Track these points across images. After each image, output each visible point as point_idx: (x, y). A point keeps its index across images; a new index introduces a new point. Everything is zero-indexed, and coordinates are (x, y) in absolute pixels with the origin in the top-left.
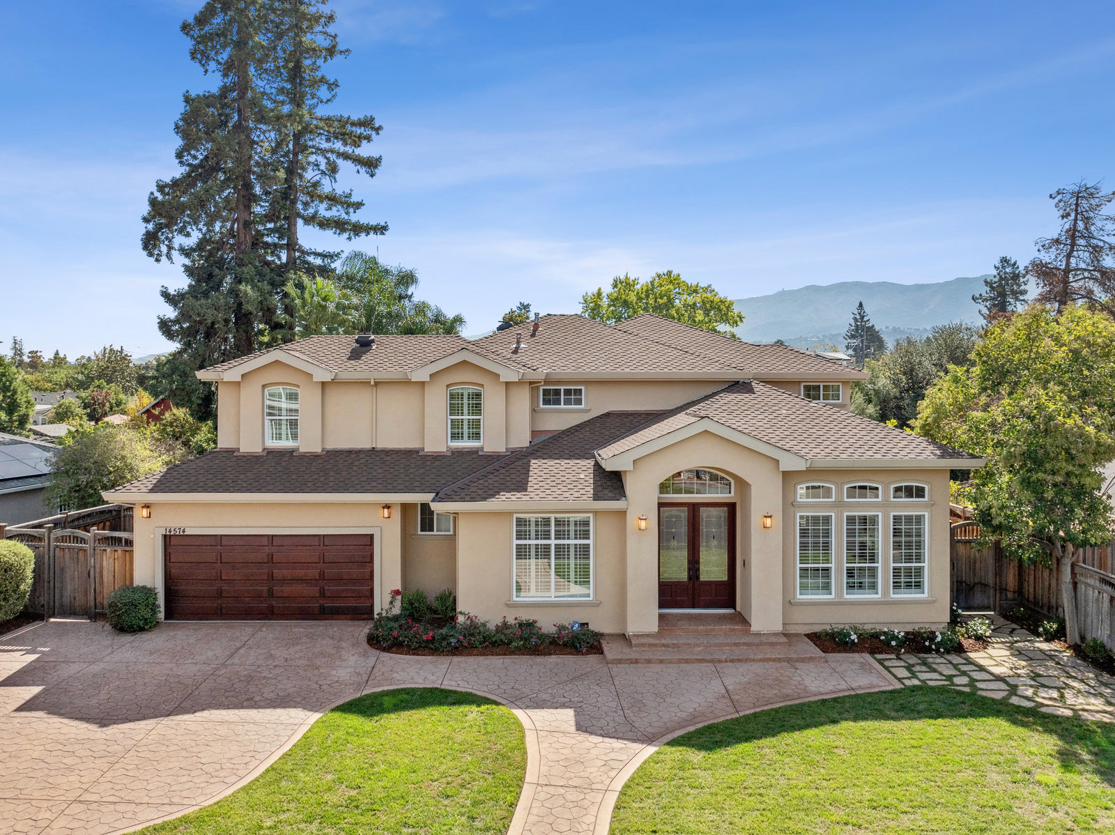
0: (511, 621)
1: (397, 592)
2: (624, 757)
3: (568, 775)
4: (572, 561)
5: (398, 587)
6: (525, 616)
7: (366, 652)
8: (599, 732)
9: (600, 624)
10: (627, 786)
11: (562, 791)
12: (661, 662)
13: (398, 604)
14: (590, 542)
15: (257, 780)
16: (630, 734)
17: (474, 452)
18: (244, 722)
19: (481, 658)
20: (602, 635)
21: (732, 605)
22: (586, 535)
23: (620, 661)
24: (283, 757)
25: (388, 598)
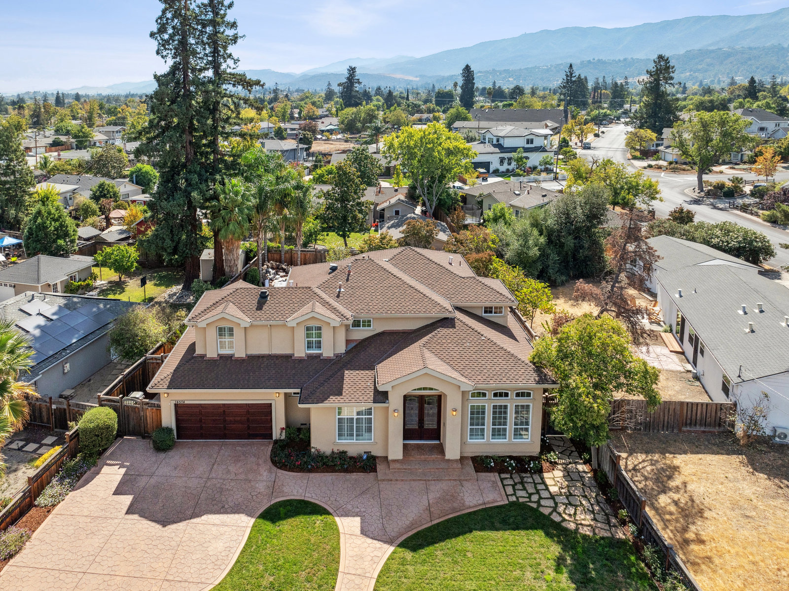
0: (335, 451)
1: (283, 429)
2: (380, 555)
3: (357, 566)
4: (364, 425)
5: (284, 426)
6: (342, 449)
7: (271, 468)
8: (371, 535)
9: (377, 452)
10: (379, 576)
11: (354, 577)
12: (402, 480)
13: (284, 434)
14: (372, 417)
15: (233, 568)
16: (384, 537)
17: (318, 356)
18: (223, 525)
19: (322, 474)
20: (378, 457)
21: (438, 438)
22: (370, 414)
23: (384, 480)
24: (241, 553)
25: (279, 431)
